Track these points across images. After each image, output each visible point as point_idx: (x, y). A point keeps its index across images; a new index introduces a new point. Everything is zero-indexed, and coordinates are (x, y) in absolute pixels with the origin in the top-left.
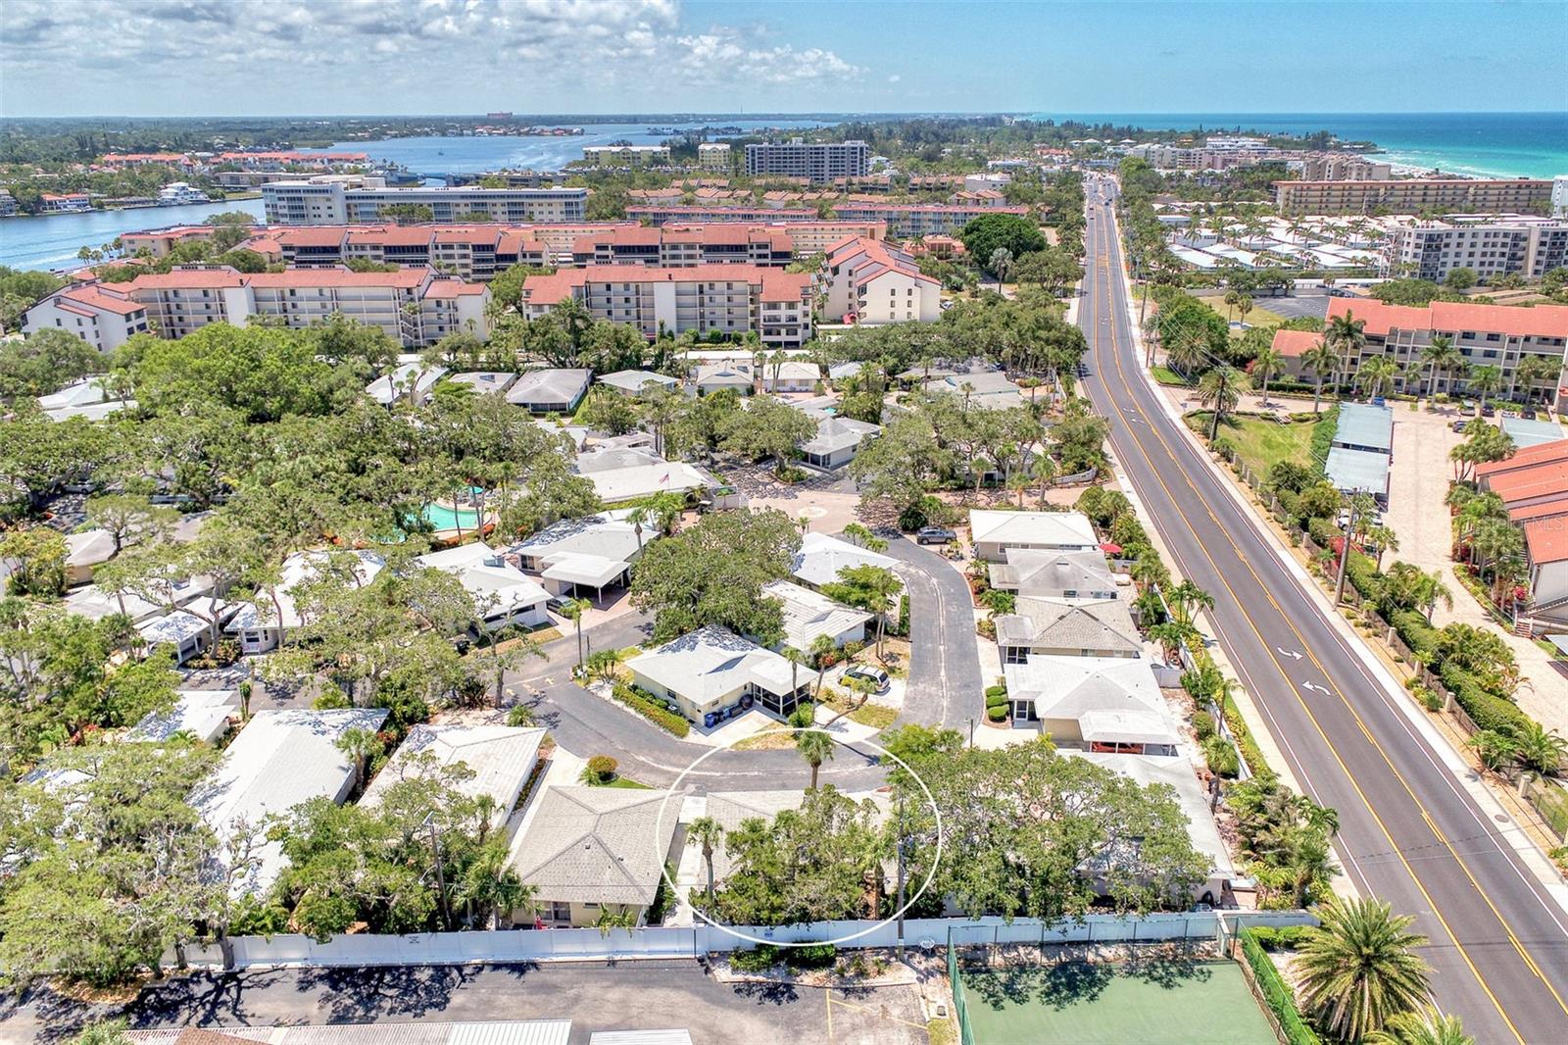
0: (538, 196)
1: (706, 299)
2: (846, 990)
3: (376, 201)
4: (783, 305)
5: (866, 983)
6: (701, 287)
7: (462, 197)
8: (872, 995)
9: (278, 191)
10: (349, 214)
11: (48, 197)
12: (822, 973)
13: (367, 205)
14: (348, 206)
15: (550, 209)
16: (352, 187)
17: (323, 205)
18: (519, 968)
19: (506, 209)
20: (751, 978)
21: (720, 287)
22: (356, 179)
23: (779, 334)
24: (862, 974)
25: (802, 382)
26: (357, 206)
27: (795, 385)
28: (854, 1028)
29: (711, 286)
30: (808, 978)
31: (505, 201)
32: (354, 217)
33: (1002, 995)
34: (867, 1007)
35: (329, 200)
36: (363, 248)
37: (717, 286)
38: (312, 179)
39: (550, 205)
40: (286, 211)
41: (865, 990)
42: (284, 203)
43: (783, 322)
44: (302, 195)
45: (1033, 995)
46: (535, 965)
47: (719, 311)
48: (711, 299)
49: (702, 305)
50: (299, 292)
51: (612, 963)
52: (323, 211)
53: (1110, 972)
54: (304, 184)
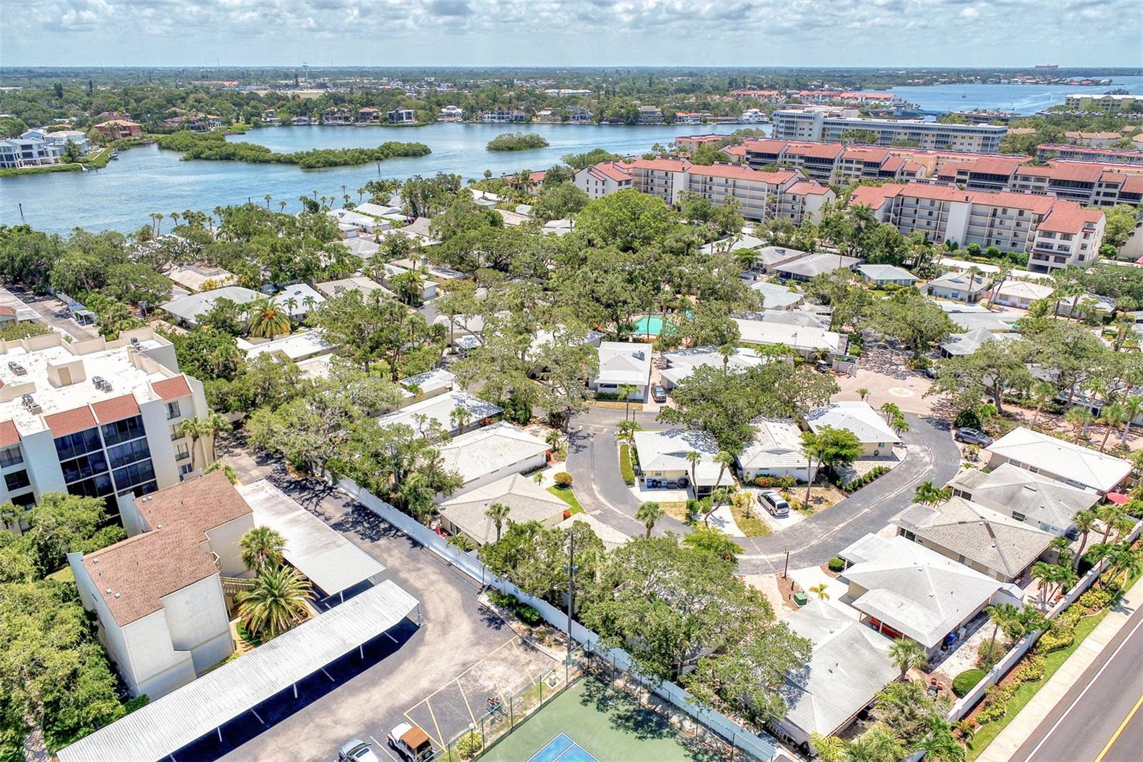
0: (962, 131)
1: (997, 221)
2: (524, 642)
3: (843, 127)
4: (1058, 235)
5: (537, 645)
6: (995, 211)
7: (904, 128)
8: (533, 653)
9: (782, 116)
10: (823, 135)
11: (679, 114)
12: (524, 627)
13: (837, 129)
14: (824, 129)
15: (970, 141)
16: (830, 116)
17: (807, 127)
18: (415, 543)
19: (934, 139)
20: (493, 608)
21: (1013, 213)
22: (836, 110)
23: (1047, 259)
24: (541, 641)
25: (1023, 300)
26: (830, 131)
27: (1016, 301)
28: (504, 660)
29: (1005, 211)
30: (516, 625)
31: (935, 133)
32: (826, 138)
33: (596, 700)
34: (523, 655)
35: (811, 124)
36: (794, 157)
37: (1010, 212)
38: (806, 109)
39: (971, 138)
40: (783, 130)
41: (533, 648)
42: (783, 124)
43: (1055, 249)
44: (795, 120)
45: (612, 712)
46: (422, 546)
47: (1005, 233)
48: (1001, 223)
49: (992, 225)
50: (715, 180)
51: (450, 564)
52: (806, 132)
53: (673, 735)
54: (799, 112)
